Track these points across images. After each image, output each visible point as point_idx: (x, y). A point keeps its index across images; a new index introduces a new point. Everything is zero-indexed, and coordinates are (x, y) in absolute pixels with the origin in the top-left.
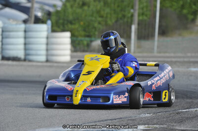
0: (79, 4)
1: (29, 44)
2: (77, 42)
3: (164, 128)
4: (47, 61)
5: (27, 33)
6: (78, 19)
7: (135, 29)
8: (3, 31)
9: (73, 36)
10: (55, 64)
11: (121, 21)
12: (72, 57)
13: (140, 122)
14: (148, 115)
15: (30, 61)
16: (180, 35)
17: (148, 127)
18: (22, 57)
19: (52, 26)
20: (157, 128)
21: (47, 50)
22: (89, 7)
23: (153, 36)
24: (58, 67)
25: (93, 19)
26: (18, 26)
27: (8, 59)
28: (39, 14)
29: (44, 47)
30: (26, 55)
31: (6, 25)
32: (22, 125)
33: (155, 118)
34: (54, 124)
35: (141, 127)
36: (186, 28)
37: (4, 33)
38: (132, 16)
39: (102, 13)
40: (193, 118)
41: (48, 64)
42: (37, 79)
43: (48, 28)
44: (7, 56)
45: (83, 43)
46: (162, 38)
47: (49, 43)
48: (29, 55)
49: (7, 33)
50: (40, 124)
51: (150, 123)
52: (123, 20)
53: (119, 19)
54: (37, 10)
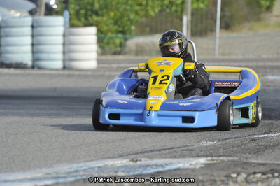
1: (39, 44)
2: (106, 41)
3: (234, 161)
4: (64, 68)
5: (35, 29)
6: (106, 8)
7: (187, 22)
8: (1, 27)
9: (99, 31)
10: (76, 73)
11: (168, 10)
12: (99, 61)
13: (201, 154)
14: (211, 143)
15: (40, 68)
16: (250, 29)
18: (30, 63)
19: (70, 20)
20: (224, 161)
21: (64, 53)
23: (213, 30)
24: (80, 76)
25: (128, 8)
26: (23, 19)
27: (9, 66)
28: (52, 2)
29: (60, 48)
30: (35, 60)
31: (5, 18)
32: (34, 159)
33: (220, 148)
34: (78, 158)
35: (203, 160)
36: (259, 20)
37: (3, 30)
38: (183, 3)
40: (274, 146)
41: (66, 72)
43: (65, 22)
44: (7, 62)
45: (114, 43)
46: (226, 34)
47: (67, 42)
48: (38, 60)
49: (7, 30)
50: (59, 158)
51: (215, 154)
52: (170, 9)
53: (164, 7)
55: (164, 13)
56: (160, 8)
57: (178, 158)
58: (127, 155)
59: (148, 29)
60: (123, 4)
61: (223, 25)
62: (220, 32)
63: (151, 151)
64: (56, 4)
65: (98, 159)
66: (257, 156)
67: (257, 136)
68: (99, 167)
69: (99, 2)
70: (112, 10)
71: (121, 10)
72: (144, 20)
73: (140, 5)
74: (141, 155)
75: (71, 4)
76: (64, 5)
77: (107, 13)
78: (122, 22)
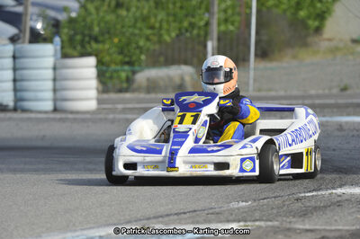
0: (109, 6)
1: (22, 80)
2: (108, 75)
3: (272, 227)
4: (55, 110)
5: (17, 61)
6: (108, 33)
7: (213, 49)
9: (100, 63)
10: (70, 116)
11: (188, 34)
12: (100, 101)
13: (231, 218)
14: (244, 203)
15: (24, 110)
16: (294, 57)
17: (245, 225)
18: (11, 104)
19: (62, 48)
20: (260, 227)
21: (55, 90)
22: (128, 10)
23: (248, 60)
24: (75, 120)
25: (137, 31)
28: (39, 26)
29: (50, 84)
30: (17, 100)
33: (255, 210)
34: (74, 225)
36: (305, 45)
38: (207, 24)
39: (153, 20)
40: (325, 207)
41: (58, 116)
42: (40, 144)
43: (56, 51)
45: (119, 77)
46: (263, 64)
47: (58, 78)
48: (22, 100)
50: (49, 225)
51: (249, 218)
52: (191, 33)
53: (183, 31)
54: (34, 17)
55: (183, 37)
56: (177, 32)
57: (201, 223)
58: (136, 221)
59: (162, 59)
60: (129, 27)
61: (259, 53)
62: (255, 61)
63: (168, 215)
64: (44, 29)
65: (98, 227)
66: (303, 221)
67: (303, 195)
68: (100, 237)
69: (99, 25)
70: (116, 35)
71: (127, 34)
72: (157, 47)
73: (152, 28)
74: (154, 221)
75: (64, 28)
76: (54, 30)
77: (110, 38)
78: (129, 51)
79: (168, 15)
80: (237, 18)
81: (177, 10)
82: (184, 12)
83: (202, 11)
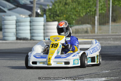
0: (62, 4)
1: (33, 30)
3: (117, 79)
5: (31, 23)
6: (62, 13)
7: (97, 19)
8: (16, 22)
11: (89, 14)
13: (103, 76)
14: (107, 71)
15: (34, 40)
17: (107, 79)
18: (29, 38)
19: (47, 19)
20: (113, 79)
21: (44, 33)
22: (69, 6)
23: (108, 22)
25: (72, 13)
26: (26, 19)
27: (20, 39)
28: (39, 11)
29: (42, 31)
30: (32, 36)
31: (18, 18)
32: (31, 80)
33: (111, 73)
35: (104, 79)
37: (17, 23)
38: (95, 10)
39: (77, 9)
43: (44, 20)
44: (19, 37)
46: (114, 24)
47: (45, 29)
49: (19, 23)
52: (90, 13)
53: (87, 13)
54: (37, 8)
55: (87, 15)
56: (85, 13)
57: (93, 78)
59: (80, 22)
60: (69, 11)
61: (113, 20)
62: (111, 23)
63: (82, 75)
64: (40, 12)
69: (59, 11)
70: (65, 14)
71: (69, 14)
72: (78, 18)
73: (77, 12)
75: (47, 12)
76: (44, 12)
77: (63, 15)
78: (69, 19)
79: (82, 7)
80: (105, 8)
81: (86, 6)
82: (87, 6)
83: (94, 6)
